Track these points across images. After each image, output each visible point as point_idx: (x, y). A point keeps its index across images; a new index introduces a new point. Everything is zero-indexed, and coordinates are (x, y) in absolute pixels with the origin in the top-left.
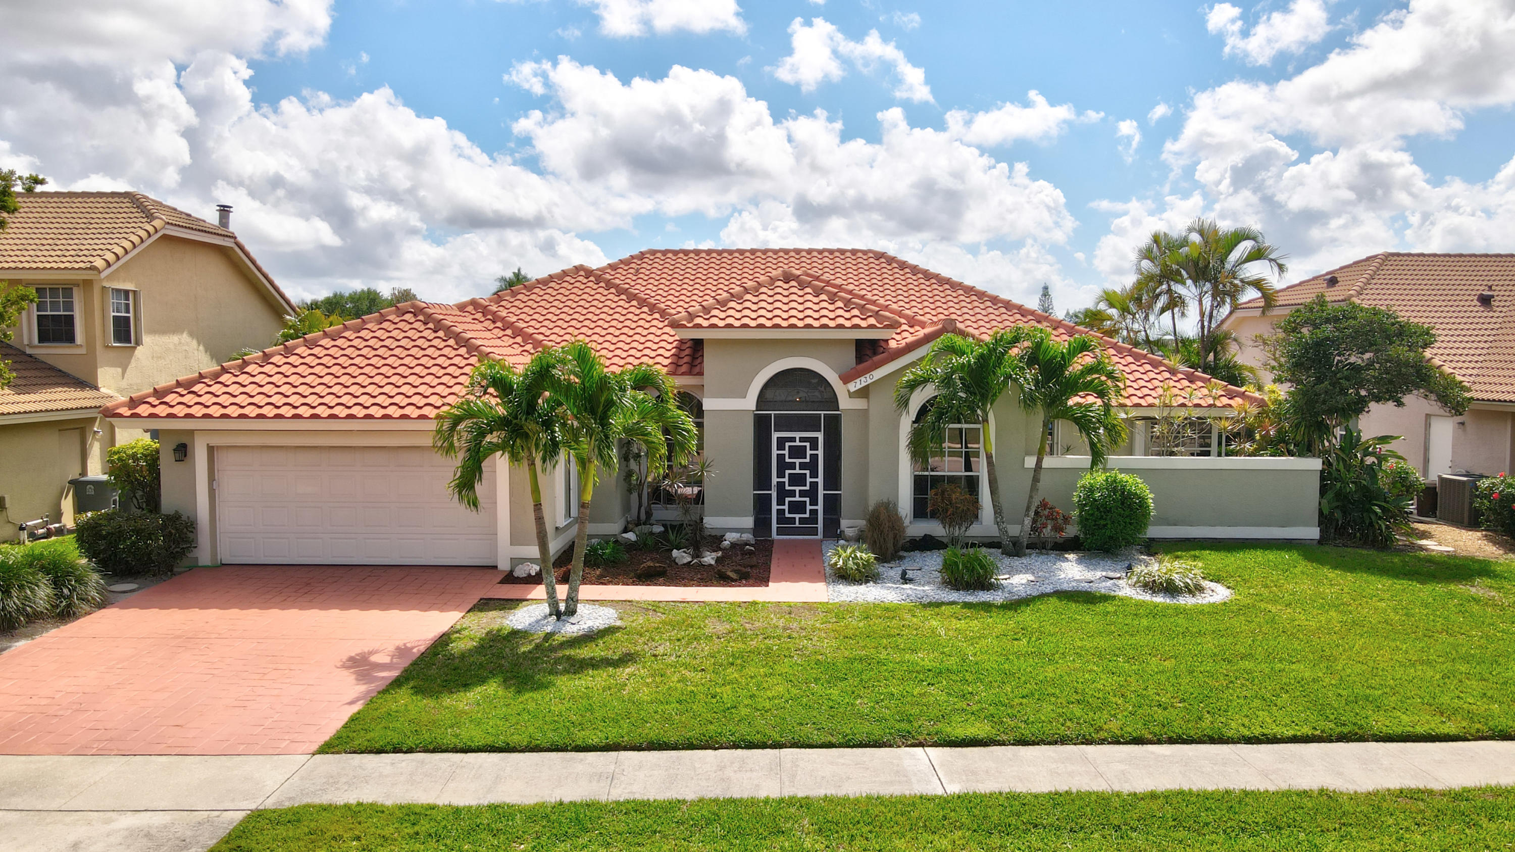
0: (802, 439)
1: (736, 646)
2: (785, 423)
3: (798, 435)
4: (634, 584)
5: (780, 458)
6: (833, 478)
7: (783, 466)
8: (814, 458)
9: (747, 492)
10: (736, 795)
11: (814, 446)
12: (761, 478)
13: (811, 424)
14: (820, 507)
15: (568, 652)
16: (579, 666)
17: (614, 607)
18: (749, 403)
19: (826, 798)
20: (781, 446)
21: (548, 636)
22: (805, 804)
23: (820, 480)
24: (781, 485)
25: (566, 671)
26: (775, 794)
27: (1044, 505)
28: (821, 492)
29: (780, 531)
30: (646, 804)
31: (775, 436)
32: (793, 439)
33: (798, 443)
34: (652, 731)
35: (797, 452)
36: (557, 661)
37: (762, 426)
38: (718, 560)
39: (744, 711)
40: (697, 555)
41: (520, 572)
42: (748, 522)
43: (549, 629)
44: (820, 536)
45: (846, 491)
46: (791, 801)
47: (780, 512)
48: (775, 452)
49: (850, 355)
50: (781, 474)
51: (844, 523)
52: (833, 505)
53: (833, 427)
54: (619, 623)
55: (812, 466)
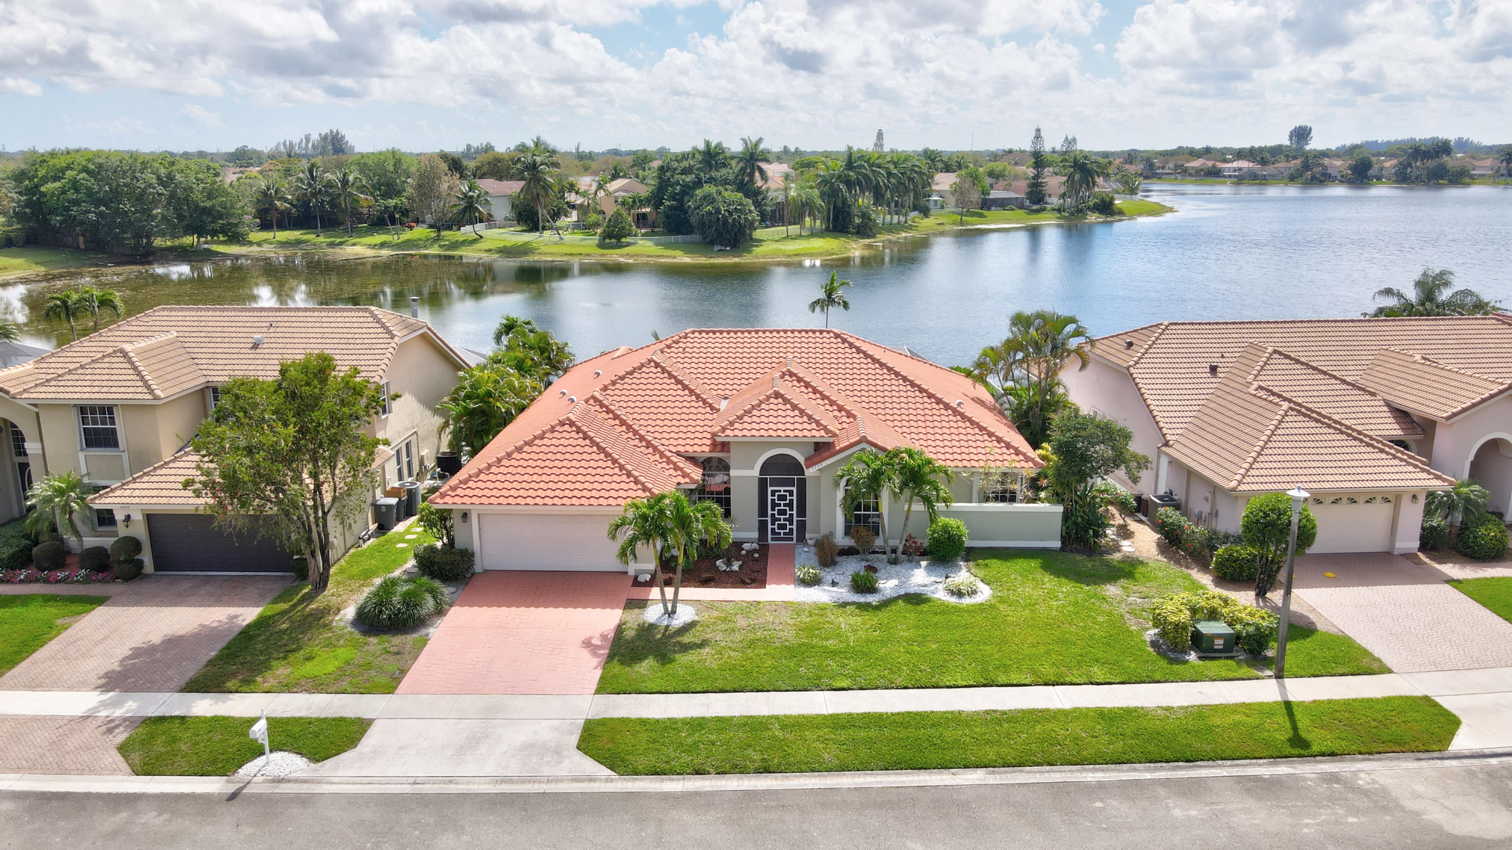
0: (785, 491)
1: (751, 636)
2: (775, 483)
3: (782, 489)
4: (699, 587)
5: (773, 501)
6: (802, 511)
7: (774, 505)
8: (791, 501)
9: (755, 519)
10: (753, 714)
11: (791, 495)
12: (763, 511)
13: (790, 483)
14: (794, 527)
15: (679, 639)
16: (686, 648)
17: (691, 605)
18: (756, 472)
19: (785, 716)
20: (773, 495)
21: (667, 627)
22: (776, 718)
23: (794, 512)
24: (773, 515)
25: (680, 652)
26: (767, 714)
27: (910, 537)
28: (795, 519)
29: (772, 539)
30: (722, 718)
31: (770, 489)
32: (780, 491)
33: (782, 493)
34: (720, 684)
35: (782, 498)
36: (675, 644)
37: (763, 485)
38: (740, 567)
39: (755, 675)
40: (729, 564)
41: (642, 578)
42: (755, 535)
43: (665, 623)
44: (794, 541)
45: (809, 518)
46: (772, 717)
47: (773, 529)
48: (770, 498)
49: (812, 448)
50: (773, 509)
51: (808, 536)
52: (802, 526)
53: (802, 484)
54: (696, 618)
55: (790, 505)
